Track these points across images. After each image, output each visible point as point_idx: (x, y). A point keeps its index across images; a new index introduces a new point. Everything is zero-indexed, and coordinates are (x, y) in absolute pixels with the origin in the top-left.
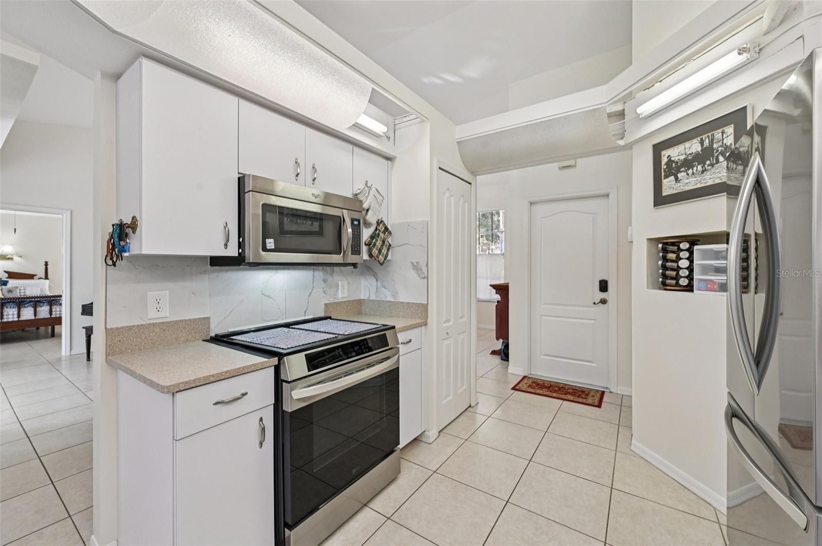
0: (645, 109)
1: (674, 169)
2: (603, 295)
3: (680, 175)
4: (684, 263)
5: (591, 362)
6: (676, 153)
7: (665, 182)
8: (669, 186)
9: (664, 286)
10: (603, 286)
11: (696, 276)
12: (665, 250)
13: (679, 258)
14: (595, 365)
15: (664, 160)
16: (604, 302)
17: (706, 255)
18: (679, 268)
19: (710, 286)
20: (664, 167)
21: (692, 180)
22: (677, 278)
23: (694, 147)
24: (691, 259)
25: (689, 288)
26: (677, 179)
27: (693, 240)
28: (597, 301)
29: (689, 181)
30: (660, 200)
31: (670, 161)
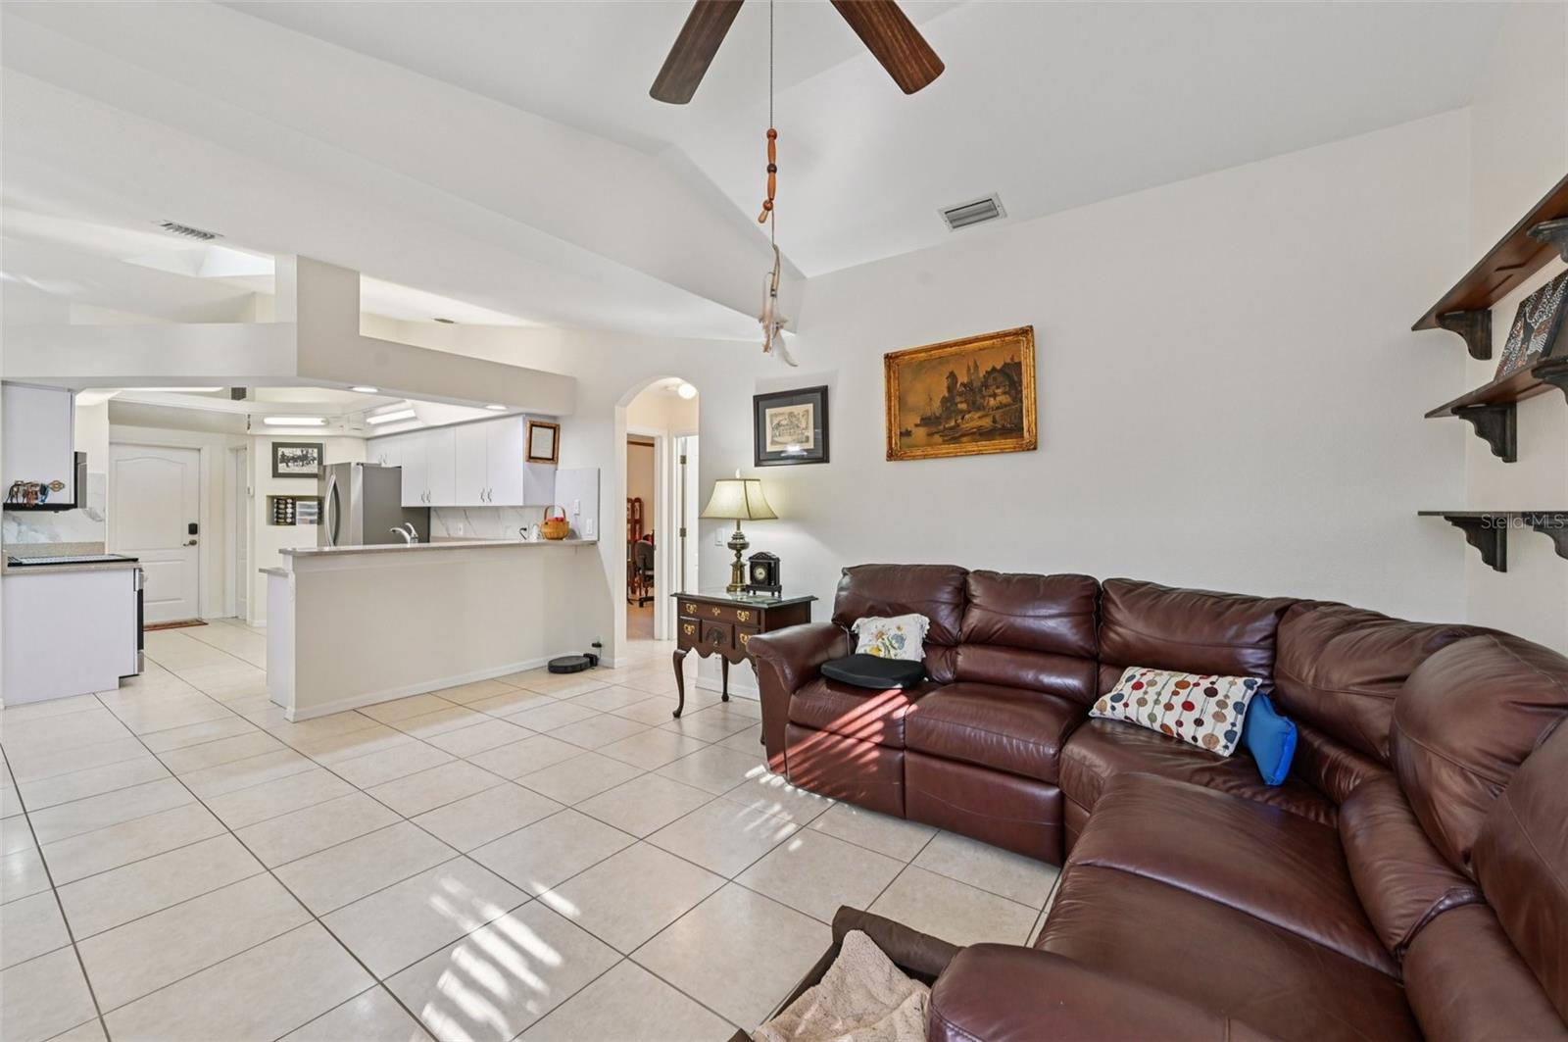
0: (268, 421)
1: (286, 460)
2: (194, 537)
3: (290, 464)
4: (289, 510)
5: (179, 599)
6: (288, 452)
7: (280, 465)
8: (282, 468)
9: (278, 523)
10: (193, 529)
11: (298, 517)
12: (278, 503)
13: (286, 508)
14: (183, 601)
15: (280, 453)
16: (193, 543)
17: (302, 506)
18: (286, 513)
19: (304, 522)
20: (279, 457)
21: (296, 468)
22: (285, 518)
23: (298, 452)
24: (294, 507)
25: (293, 523)
26: (288, 466)
27: (295, 499)
28: (187, 543)
29: (294, 468)
30: (276, 474)
31: (283, 455)
